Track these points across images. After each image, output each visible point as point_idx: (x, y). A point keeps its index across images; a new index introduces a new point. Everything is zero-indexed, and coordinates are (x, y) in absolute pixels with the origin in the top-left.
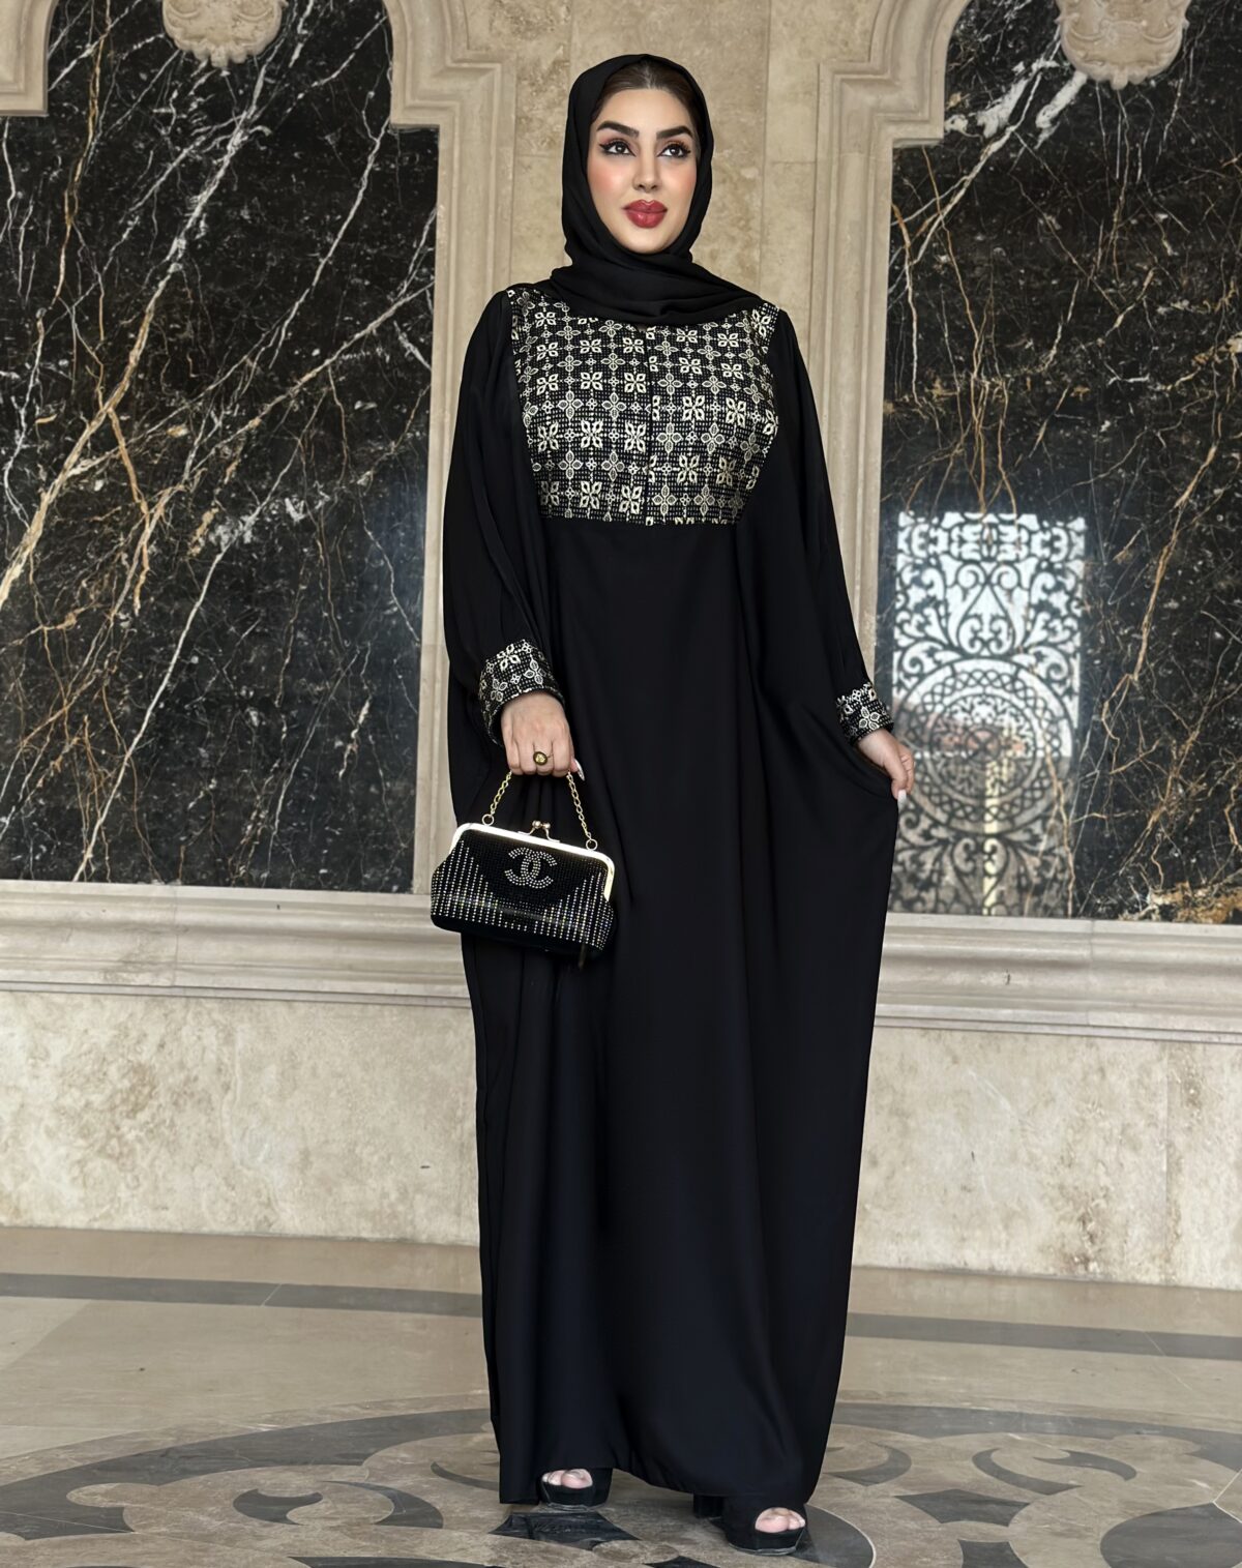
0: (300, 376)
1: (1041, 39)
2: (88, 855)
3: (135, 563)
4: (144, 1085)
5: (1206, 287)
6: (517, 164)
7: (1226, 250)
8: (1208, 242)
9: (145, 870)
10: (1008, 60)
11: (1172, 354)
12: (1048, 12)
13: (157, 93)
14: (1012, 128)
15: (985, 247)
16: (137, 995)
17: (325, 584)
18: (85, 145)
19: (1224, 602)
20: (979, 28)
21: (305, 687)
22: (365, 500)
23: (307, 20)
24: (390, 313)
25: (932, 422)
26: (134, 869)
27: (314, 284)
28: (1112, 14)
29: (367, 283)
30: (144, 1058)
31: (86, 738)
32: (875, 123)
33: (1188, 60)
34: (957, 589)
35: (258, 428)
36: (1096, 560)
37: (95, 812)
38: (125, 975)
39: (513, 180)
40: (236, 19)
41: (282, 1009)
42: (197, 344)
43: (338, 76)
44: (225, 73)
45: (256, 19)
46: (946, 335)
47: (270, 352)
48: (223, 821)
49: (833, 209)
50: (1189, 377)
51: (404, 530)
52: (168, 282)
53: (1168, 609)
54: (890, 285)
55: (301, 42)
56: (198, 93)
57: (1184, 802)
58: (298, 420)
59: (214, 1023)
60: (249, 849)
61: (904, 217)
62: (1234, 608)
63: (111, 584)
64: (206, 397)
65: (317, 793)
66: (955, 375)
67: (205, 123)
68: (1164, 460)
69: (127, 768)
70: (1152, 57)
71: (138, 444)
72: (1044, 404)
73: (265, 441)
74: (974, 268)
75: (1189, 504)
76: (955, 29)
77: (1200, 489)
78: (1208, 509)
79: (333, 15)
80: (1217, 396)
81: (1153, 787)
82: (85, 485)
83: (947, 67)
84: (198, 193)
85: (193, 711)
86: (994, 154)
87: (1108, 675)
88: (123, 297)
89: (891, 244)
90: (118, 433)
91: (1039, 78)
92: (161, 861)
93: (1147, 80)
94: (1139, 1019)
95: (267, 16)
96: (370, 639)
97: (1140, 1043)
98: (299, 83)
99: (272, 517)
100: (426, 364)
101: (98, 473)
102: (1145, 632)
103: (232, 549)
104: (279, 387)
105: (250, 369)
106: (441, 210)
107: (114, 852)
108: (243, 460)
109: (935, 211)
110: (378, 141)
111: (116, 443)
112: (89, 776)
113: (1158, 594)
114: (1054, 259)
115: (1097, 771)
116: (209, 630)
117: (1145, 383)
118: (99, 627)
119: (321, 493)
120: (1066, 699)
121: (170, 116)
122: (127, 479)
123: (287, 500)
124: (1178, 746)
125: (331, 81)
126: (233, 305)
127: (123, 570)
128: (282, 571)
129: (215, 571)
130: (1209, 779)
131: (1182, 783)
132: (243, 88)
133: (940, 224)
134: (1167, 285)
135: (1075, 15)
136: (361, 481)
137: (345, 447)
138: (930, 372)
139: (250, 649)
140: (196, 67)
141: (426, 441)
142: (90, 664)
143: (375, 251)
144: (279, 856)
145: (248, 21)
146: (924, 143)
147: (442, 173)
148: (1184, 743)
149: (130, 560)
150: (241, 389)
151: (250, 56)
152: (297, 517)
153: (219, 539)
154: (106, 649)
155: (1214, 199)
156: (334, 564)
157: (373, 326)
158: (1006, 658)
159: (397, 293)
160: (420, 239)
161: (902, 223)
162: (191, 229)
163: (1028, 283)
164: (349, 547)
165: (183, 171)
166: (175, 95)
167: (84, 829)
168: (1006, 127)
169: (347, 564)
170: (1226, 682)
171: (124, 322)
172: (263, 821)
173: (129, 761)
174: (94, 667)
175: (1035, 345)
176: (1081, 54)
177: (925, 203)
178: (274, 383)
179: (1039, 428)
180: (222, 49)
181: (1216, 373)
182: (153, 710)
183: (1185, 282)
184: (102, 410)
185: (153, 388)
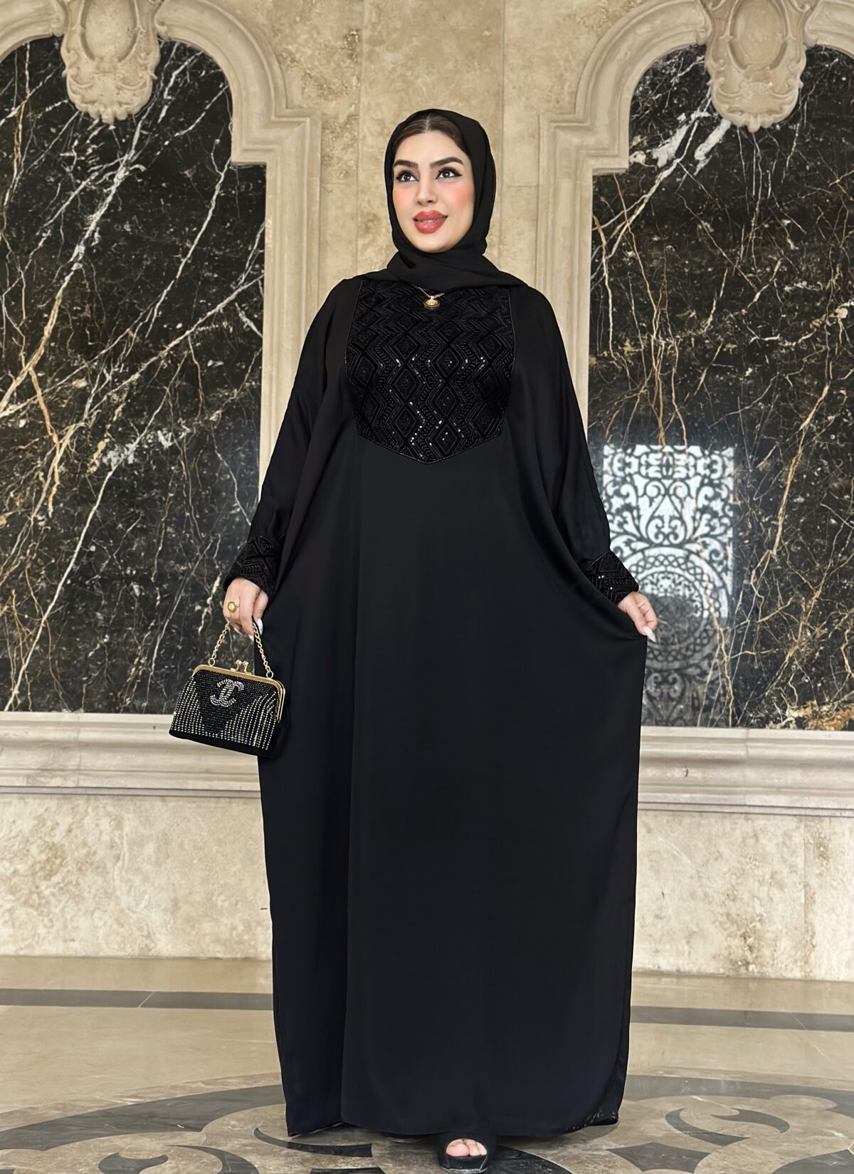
0: (168, 343)
1: (697, 97)
2: (15, 691)
3: (49, 479)
4: (56, 858)
5: (819, 272)
6: (324, 191)
7: (833, 245)
8: (820, 239)
9: (57, 702)
10: (674, 111)
11: (795, 320)
12: (702, 77)
13: (63, 142)
14: (678, 161)
15: (660, 245)
16: (51, 794)
17: (187, 493)
18: (11, 180)
19: (837, 498)
20: (653, 90)
21: (173, 567)
22: (215, 431)
23: (170, 89)
24: (233, 297)
25: (624, 370)
26: (48, 702)
27: (177, 277)
28: (748, 77)
29: (216, 276)
30: (56, 840)
31: (14, 607)
32: (581, 158)
33: (803, 110)
34: (645, 497)
35: (137, 380)
36: (745, 468)
37: (20, 660)
38: (42, 779)
39: (320, 201)
40: (119, 89)
41: (158, 803)
42: (93, 321)
43: (193, 129)
44: (112, 127)
45: (133, 88)
46: (633, 308)
47: (147, 325)
48: (114, 665)
49: (550, 217)
50: (808, 336)
51: (244, 453)
52: (72, 277)
53: (797, 503)
54: (592, 273)
55: (166, 104)
56: (93, 141)
57: (811, 643)
58: (166, 375)
59: (109, 814)
60: (132, 686)
61: (601, 224)
62: (845, 502)
63: (31, 495)
64: (99, 359)
65: (183, 644)
66: (640, 337)
67: (98, 163)
68: (792, 395)
69: (44, 628)
70: (777, 108)
71: (50, 393)
72: (704, 356)
73: (143, 389)
74: (651, 261)
75: (810, 427)
76: (635, 90)
77: (818, 416)
78: (824, 430)
79: (190, 86)
80: (829, 349)
81: (789, 632)
82: (12, 423)
83: (631, 117)
84: (93, 213)
85: (91, 585)
86: (665, 179)
87: (754, 551)
88: (39, 288)
89: (593, 244)
90: (36, 385)
91: (696, 124)
92: (69, 695)
93: (774, 125)
94: (782, 800)
95: (141, 88)
96: (219, 531)
97: (783, 817)
98: (166, 134)
99: (148, 444)
100: (259, 333)
101: (22, 414)
102: (781, 520)
103: (119, 467)
104: (153, 351)
105: (131, 338)
106: (269, 223)
107: (35, 689)
108: (128, 404)
109: (624, 220)
110: (223, 175)
111: (35, 393)
112: (16, 634)
113: (789, 492)
114: (711, 253)
115: (748, 621)
116: (103, 526)
117: (777, 341)
118: (23, 525)
119: (184, 427)
120: (723, 575)
121: (72, 158)
122: (43, 418)
123: (159, 432)
124: (807, 602)
125: (188, 132)
126: (120, 293)
127: (40, 484)
128: (156, 483)
129: (107, 484)
130: (829, 625)
131: (810, 629)
132: (125, 138)
133: (627, 229)
134: (791, 271)
135: (722, 79)
136: (213, 418)
137: (201, 393)
138: (622, 335)
139: (133, 540)
140: (91, 124)
141: (259, 388)
142: (16, 552)
143: (221, 253)
144: (155, 691)
145: (129, 90)
146: (614, 172)
147: (269, 197)
148: (810, 598)
149: (45, 477)
150: (125, 352)
151: (130, 115)
152: (167, 444)
153: (110, 461)
154: (28, 542)
155: (824, 208)
156: (193, 478)
157: (220, 307)
158: (680, 546)
159: (237, 283)
160: (254, 244)
161: (600, 229)
162: (88, 239)
163: (691, 270)
164: (205, 465)
165: (82, 197)
166: (76, 143)
167: (12, 673)
168: (673, 159)
169: (203, 478)
170: (840, 555)
171: (40, 306)
172: (143, 665)
173: (45, 623)
174: (20, 554)
175: (697, 315)
176: (727, 106)
177: (616, 214)
178: (149, 348)
179: (700, 375)
180: (109, 110)
181: (828, 333)
182: (63, 585)
183: (804, 268)
184: (25, 368)
185: (61, 352)
